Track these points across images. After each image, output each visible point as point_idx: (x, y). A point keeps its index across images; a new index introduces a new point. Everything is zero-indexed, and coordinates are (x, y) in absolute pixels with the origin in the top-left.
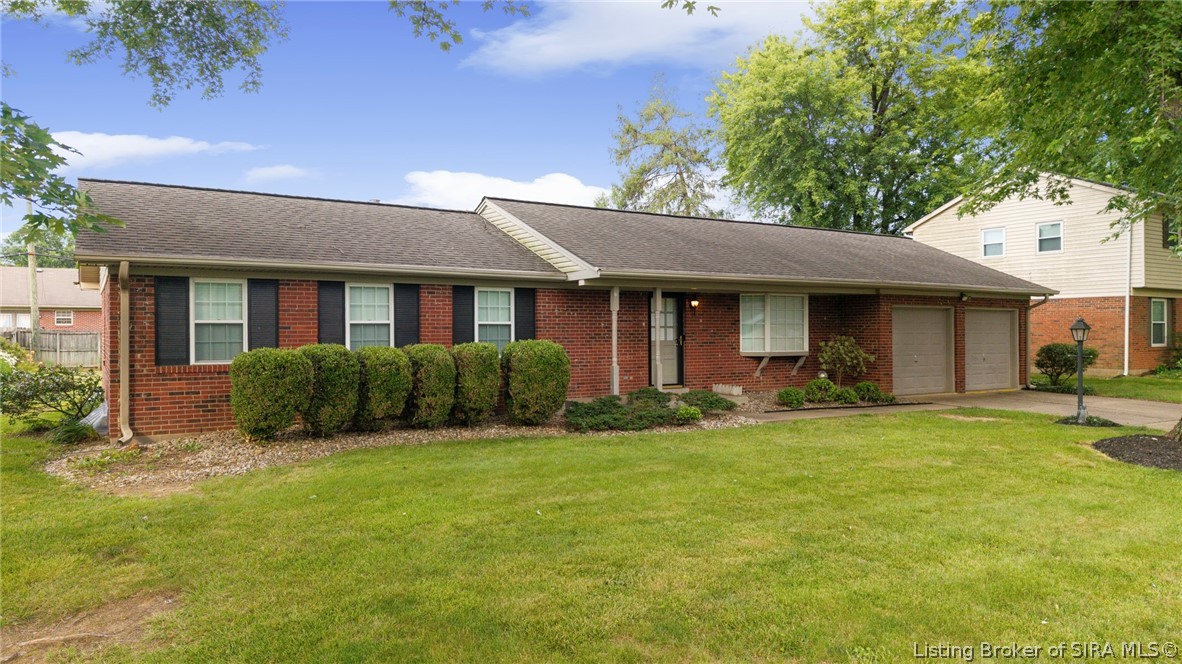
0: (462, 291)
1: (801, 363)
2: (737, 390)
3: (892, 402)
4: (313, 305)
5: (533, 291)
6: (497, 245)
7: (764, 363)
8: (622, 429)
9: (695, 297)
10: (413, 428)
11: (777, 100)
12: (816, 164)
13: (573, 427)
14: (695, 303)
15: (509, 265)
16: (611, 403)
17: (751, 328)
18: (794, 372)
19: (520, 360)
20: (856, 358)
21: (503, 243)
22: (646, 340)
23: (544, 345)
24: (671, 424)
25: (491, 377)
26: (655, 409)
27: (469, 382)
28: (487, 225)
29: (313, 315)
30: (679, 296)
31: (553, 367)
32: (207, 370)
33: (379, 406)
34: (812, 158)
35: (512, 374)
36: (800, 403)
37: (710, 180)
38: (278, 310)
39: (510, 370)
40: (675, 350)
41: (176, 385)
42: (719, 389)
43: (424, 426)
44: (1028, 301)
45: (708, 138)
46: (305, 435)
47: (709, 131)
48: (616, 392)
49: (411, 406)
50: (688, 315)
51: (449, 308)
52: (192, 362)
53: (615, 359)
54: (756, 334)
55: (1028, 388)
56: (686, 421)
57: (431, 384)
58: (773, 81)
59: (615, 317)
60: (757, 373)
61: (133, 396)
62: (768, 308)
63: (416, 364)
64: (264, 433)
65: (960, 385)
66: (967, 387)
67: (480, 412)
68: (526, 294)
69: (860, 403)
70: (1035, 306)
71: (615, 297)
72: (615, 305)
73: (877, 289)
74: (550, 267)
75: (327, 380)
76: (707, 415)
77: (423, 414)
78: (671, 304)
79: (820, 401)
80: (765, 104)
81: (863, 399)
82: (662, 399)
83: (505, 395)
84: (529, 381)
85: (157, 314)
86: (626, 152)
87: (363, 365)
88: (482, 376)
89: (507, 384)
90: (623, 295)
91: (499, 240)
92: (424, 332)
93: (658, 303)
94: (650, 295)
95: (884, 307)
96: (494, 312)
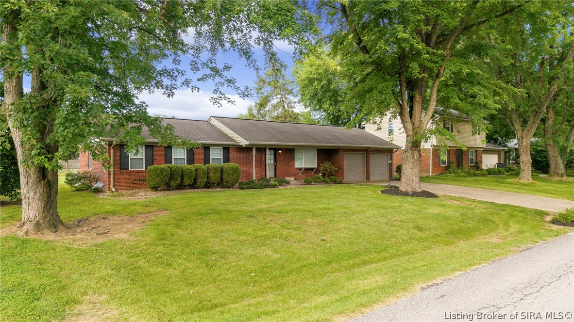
0: (207, 148)
1: (314, 170)
2: (292, 179)
3: (341, 183)
4: (163, 153)
5: (229, 148)
6: (216, 133)
7: (302, 171)
8: (256, 188)
9: (280, 149)
10: (195, 188)
11: (316, 75)
12: (330, 99)
13: (241, 188)
14: (280, 152)
15: (221, 140)
16: (253, 182)
17: (298, 159)
18: (312, 174)
19: (226, 169)
20: (331, 169)
21: (218, 132)
22: (264, 163)
23: (232, 164)
24: (270, 187)
25: (217, 173)
26: (266, 183)
27: (211, 175)
28: (212, 126)
29: (163, 156)
30: (275, 149)
31: (235, 171)
32: (134, 172)
33: (187, 181)
34: (329, 96)
35: (224, 173)
36: (311, 182)
37: (294, 101)
38: (153, 154)
39: (223, 172)
40: (274, 166)
41: (125, 176)
42: (287, 178)
43: (198, 188)
44: (393, 151)
45: (293, 84)
46: (164, 190)
47: (293, 82)
48: (254, 179)
49: (195, 181)
50: (278, 155)
51: (203, 153)
52: (130, 169)
53: (254, 169)
54: (299, 161)
55: (392, 179)
56: (274, 186)
57: (201, 175)
58: (314, 68)
59: (254, 156)
60: (300, 174)
61: (114, 179)
62: (303, 153)
63: (197, 170)
64: (155, 189)
65: (368, 178)
66: (370, 179)
67: (214, 184)
68: (226, 149)
69: (330, 183)
70: (395, 152)
71: (254, 150)
72: (254, 152)
73: (339, 147)
74: (234, 140)
75: (173, 174)
76: (281, 185)
77: (198, 184)
78: (272, 152)
79: (317, 182)
80: (311, 76)
81: (331, 182)
82: (268, 181)
83: (222, 179)
84: (228, 175)
85: (120, 155)
86: (261, 89)
87: (182, 170)
88: (215, 173)
89: (222, 176)
90: (257, 149)
91: (217, 131)
92: (195, 161)
93: (268, 152)
94: (265, 149)
95: (341, 153)
96: (216, 154)
